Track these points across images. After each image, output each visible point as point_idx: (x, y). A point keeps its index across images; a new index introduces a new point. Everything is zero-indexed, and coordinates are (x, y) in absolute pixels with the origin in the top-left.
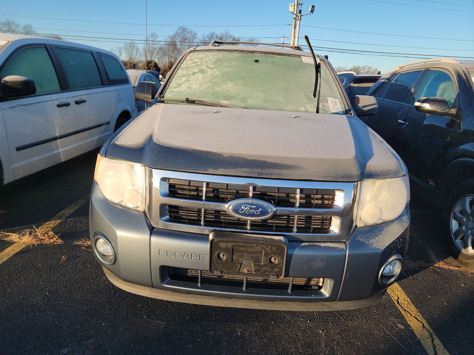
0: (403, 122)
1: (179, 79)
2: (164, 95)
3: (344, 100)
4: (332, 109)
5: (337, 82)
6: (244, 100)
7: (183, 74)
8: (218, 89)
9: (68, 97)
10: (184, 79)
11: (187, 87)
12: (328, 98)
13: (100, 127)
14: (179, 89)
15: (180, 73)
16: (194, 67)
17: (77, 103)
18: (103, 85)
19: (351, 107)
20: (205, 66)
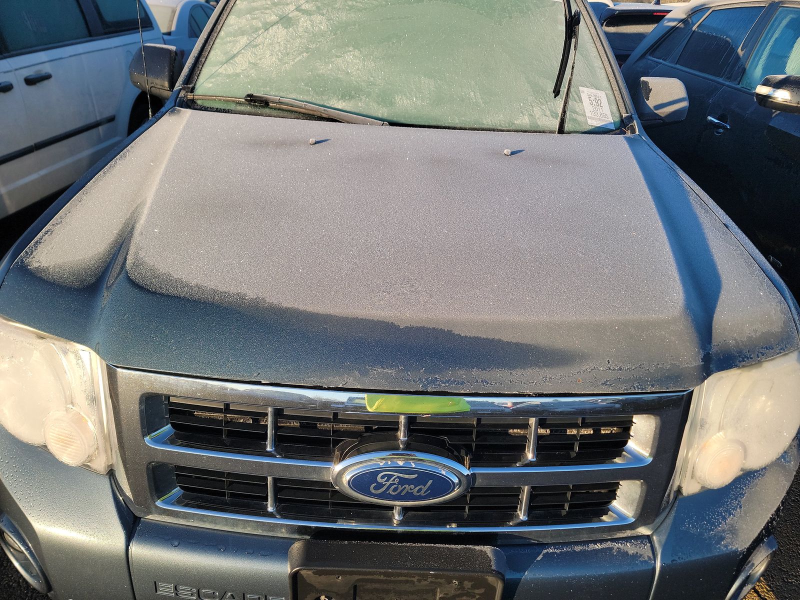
0: (716, 121)
1: (230, 42)
2: (195, 84)
3: (617, 93)
4: (592, 118)
5: (601, 47)
6: (385, 98)
7: (240, 28)
8: (324, 69)
9: (6, 70)
10: (244, 40)
11: (250, 63)
12: (581, 88)
13: (94, 131)
14: (229, 69)
15: (232, 25)
16: (268, 8)
17: (30, 81)
18: (90, 36)
19: (632, 112)
20: (292, 7)
